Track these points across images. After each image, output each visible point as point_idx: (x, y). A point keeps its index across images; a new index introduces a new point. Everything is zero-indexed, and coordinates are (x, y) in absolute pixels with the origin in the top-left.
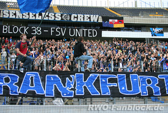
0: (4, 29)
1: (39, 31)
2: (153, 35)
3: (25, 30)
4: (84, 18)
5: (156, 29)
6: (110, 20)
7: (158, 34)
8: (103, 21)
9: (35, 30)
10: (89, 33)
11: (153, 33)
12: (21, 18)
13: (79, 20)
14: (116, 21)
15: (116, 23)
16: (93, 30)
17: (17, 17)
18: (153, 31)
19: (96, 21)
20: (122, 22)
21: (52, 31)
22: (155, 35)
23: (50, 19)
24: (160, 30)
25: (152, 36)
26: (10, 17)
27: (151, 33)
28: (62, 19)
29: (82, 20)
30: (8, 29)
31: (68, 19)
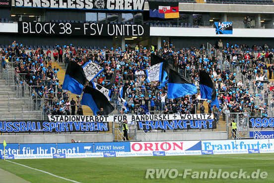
0: (23, 28)
1: (68, 28)
2: (219, 33)
3: (51, 28)
4: (124, 4)
5: (222, 23)
6: (160, 8)
7: (225, 31)
8: (150, 8)
9: (63, 28)
10: (133, 30)
11: (218, 30)
12: (39, 6)
13: (117, 8)
14: (169, 8)
15: (168, 12)
16: (138, 26)
17: (34, 6)
18: (219, 27)
19: (140, 9)
20: (177, 11)
21: (85, 29)
22: (221, 33)
23: (78, 7)
24: (228, 24)
25: (217, 33)
26: (25, 6)
27: (215, 29)
28: (94, 7)
29: (122, 8)
30: (29, 27)
31: (103, 7)
